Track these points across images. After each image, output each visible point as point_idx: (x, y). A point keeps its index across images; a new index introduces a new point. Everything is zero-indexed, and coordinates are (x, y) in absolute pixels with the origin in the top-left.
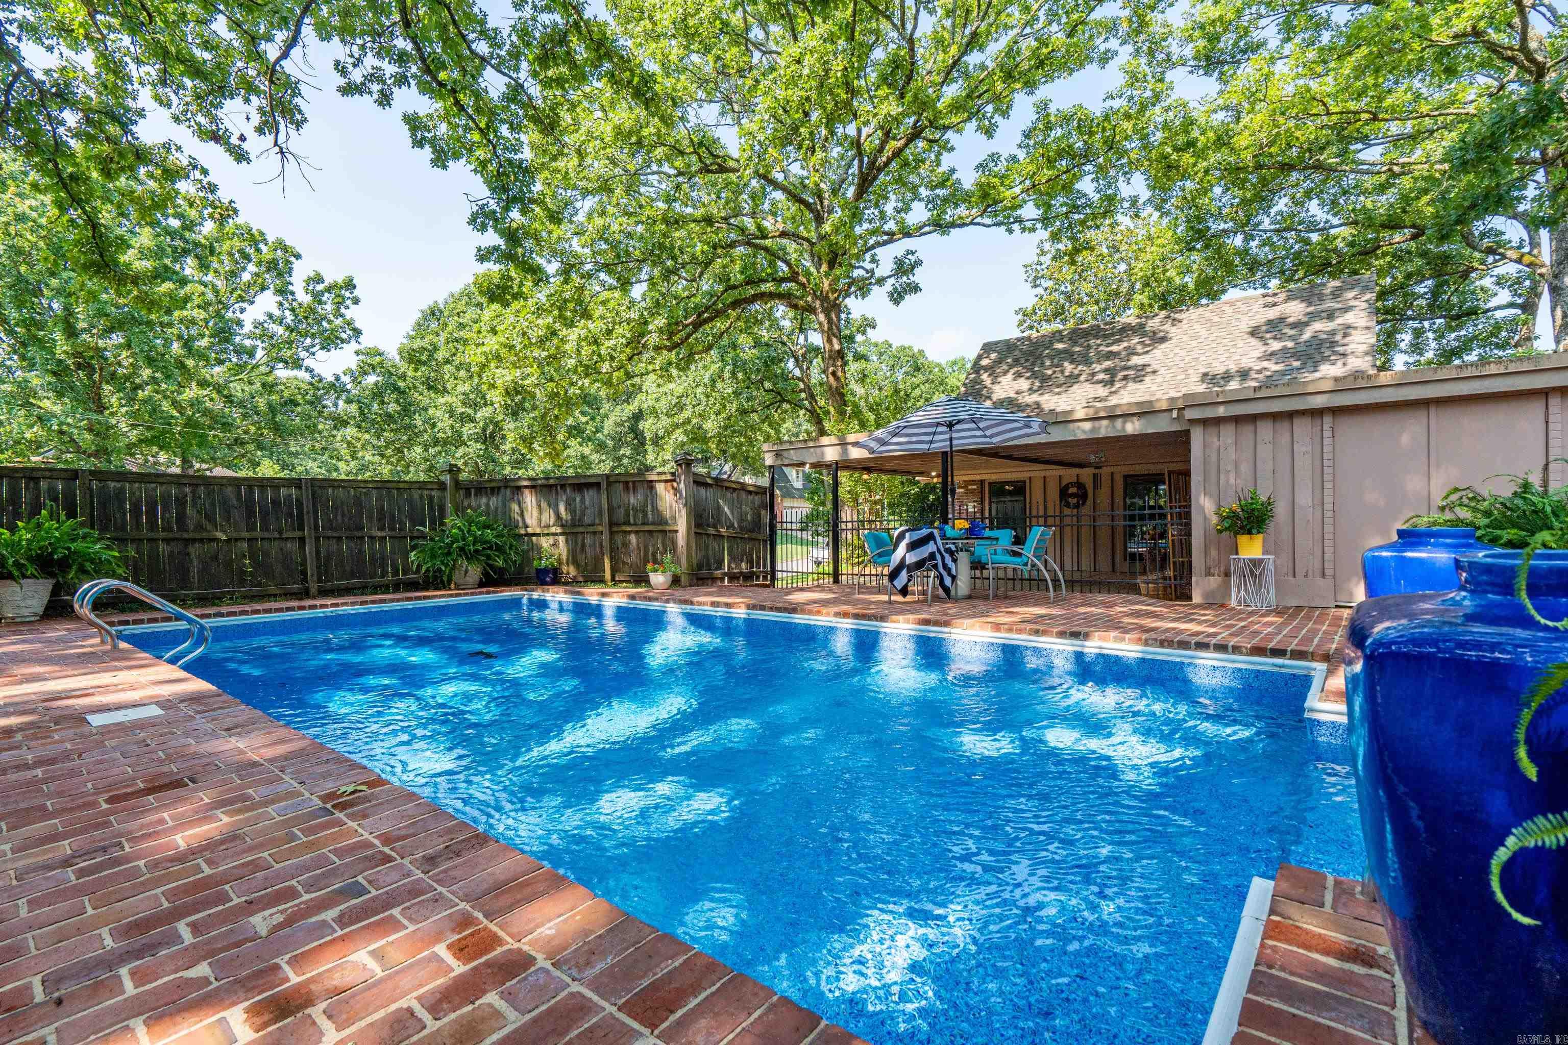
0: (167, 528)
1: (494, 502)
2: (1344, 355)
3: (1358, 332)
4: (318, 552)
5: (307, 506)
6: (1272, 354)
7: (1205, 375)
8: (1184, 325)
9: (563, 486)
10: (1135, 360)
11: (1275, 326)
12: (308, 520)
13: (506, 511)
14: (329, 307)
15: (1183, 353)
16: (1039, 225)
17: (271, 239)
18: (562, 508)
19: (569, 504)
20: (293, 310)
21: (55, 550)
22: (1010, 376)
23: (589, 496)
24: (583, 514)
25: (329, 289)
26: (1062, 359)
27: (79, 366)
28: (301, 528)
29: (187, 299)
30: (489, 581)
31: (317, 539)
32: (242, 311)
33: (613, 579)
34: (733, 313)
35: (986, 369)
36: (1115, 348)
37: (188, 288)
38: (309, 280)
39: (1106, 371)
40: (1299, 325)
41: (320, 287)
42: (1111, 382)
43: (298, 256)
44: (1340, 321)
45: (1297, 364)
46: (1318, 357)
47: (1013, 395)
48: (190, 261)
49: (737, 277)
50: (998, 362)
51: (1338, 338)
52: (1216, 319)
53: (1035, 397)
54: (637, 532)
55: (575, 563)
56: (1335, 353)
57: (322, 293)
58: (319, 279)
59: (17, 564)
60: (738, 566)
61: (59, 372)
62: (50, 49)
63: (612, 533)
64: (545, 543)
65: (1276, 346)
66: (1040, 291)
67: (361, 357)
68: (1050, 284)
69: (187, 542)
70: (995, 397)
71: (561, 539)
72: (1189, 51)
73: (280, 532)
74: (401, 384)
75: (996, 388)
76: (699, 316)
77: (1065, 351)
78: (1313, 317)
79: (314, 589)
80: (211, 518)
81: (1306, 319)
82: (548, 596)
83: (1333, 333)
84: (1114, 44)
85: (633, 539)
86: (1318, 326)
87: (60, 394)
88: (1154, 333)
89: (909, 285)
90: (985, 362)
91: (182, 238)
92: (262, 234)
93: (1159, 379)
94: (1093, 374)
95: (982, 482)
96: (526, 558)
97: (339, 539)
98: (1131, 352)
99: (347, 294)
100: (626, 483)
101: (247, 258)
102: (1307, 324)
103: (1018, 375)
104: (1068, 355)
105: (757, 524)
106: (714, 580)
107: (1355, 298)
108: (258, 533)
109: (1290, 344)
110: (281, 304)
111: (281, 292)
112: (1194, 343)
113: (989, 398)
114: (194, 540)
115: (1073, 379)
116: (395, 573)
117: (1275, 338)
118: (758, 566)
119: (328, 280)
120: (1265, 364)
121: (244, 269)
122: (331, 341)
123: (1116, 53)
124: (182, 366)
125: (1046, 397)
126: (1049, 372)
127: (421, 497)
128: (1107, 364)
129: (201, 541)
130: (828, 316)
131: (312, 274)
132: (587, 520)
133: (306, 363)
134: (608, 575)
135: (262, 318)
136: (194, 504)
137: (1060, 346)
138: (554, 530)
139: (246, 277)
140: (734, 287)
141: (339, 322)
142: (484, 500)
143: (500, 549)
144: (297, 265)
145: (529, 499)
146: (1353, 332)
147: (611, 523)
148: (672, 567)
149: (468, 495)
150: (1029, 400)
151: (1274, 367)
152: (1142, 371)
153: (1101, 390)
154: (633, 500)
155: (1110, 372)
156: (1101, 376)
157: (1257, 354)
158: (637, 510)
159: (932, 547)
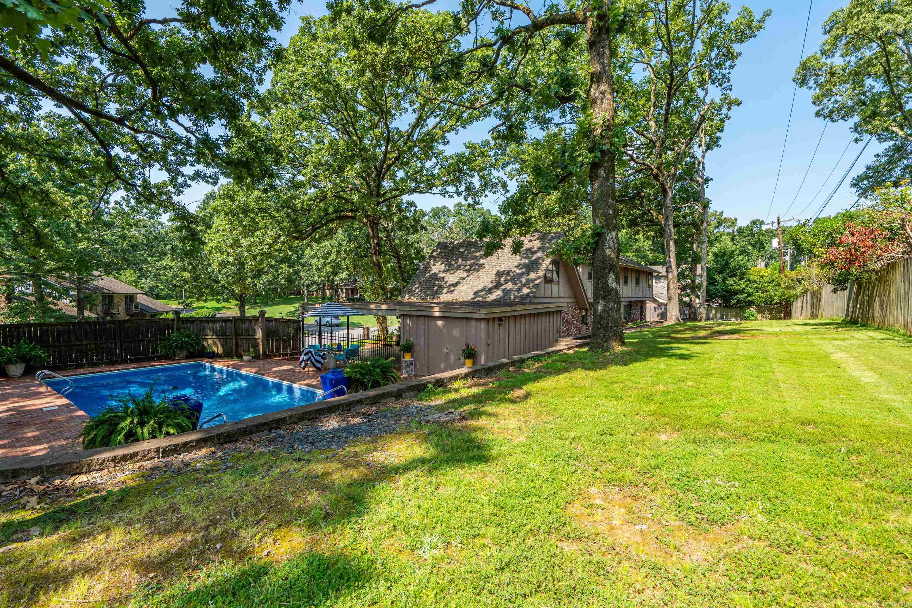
1: (192, 326)
2: (539, 269)
5: (117, 330)
6: (521, 265)
7: (498, 271)
9: (218, 320)
10: (482, 261)
11: (527, 251)
12: (118, 336)
15: (496, 260)
16: (455, 195)
19: (220, 327)
22: (440, 262)
23: (228, 324)
24: (226, 332)
26: (460, 257)
28: (115, 338)
30: (190, 356)
31: (121, 342)
33: (236, 357)
34: (336, 222)
35: (434, 257)
36: (478, 254)
40: (534, 252)
45: (525, 271)
46: (531, 269)
47: (437, 272)
50: (439, 255)
51: (541, 261)
53: (444, 275)
54: (246, 339)
55: (223, 349)
56: (537, 268)
60: (286, 351)
63: (236, 339)
64: (211, 342)
65: (523, 261)
69: (71, 346)
70: (432, 272)
71: (218, 341)
73: (107, 340)
75: (434, 267)
76: (313, 226)
77: (462, 253)
78: (540, 249)
79: (119, 362)
81: (537, 250)
83: (540, 259)
85: (244, 341)
86: (539, 254)
87: (14, 249)
90: (434, 254)
93: (484, 271)
94: (466, 266)
96: (204, 347)
97: (130, 342)
98: (482, 257)
100: (242, 320)
102: (536, 252)
103: (443, 263)
104: (462, 255)
105: (296, 334)
106: (275, 356)
108: (98, 342)
109: (527, 261)
112: (501, 256)
113: (429, 272)
114: (74, 345)
115: (459, 267)
116: (153, 353)
117: (525, 258)
120: (516, 269)
124: (75, 236)
125: (447, 275)
126: (453, 263)
127: (164, 324)
128: (473, 262)
129: (76, 345)
130: (372, 228)
132: (227, 334)
134: (234, 356)
137: (462, 250)
138: (214, 337)
140: (329, 214)
142: (189, 325)
143: (191, 345)
145: (206, 325)
147: (236, 335)
148: (252, 354)
149: (183, 323)
150: (441, 275)
151: (518, 271)
152: (481, 266)
153: (465, 274)
154: (244, 327)
155: (471, 266)
156: (468, 267)
157: (516, 264)
158: (245, 330)
159: (310, 355)
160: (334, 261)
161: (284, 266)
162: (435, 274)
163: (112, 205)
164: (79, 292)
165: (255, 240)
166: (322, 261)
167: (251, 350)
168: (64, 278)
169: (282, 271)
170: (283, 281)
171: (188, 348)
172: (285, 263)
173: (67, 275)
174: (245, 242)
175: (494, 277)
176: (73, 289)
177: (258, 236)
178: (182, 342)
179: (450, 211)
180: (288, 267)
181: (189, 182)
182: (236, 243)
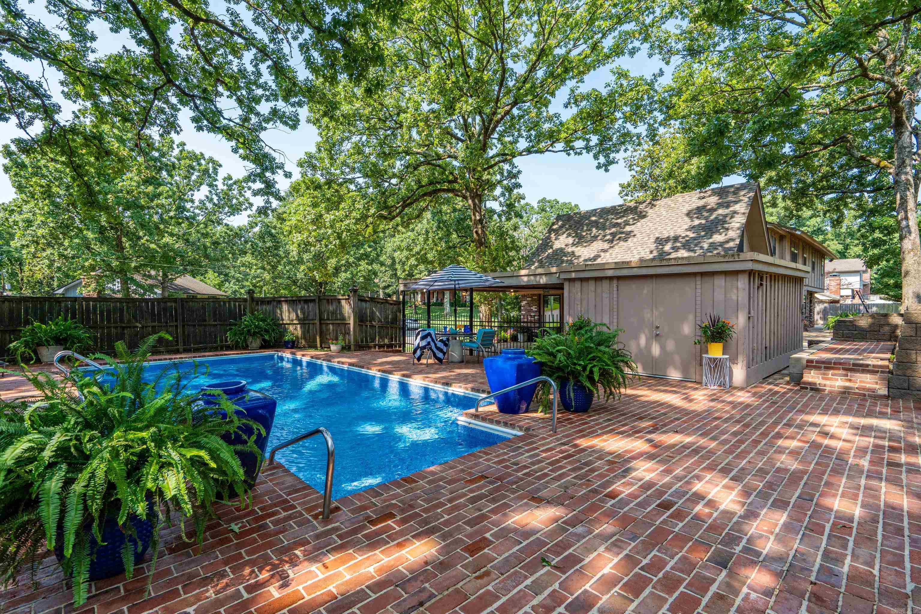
0: (115, 322)
1: (268, 308)
2: (727, 229)
3: (739, 216)
4: (184, 332)
5: (180, 311)
6: (694, 227)
7: (658, 238)
8: (656, 209)
9: (300, 301)
10: (628, 228)
11: (699, 210)
12: (180, 318)
13: (274, 313)
14: (235, 192)
15: (651, 225)
16: (584, 151)
17: (207, 157)
18: (299, 312)
19: (302, 309)
20: (216, 195)
21: (61, 335)
22: (565, 235)
23: (311, 305)
24: (308, 315)
25: (235, 183)
26: (593, 227)
27: (112, 228)
28: (176, 321)
29: (160, 194)
30: (265, 345)
31: (183, 326)
32: (192, 195)
33: (321, 346)
34: (428, 198)
35: (554, 230)
36: (619, 221)
37: (161, 188)
38: (224, 179)
39: (611, 234)
40: (712, 210)
41: (230, 182)
42: (611, 241)
43: (220, 166)
44: (731, 209)
45: (703, 233)
46: (714, 230)
47: (563, 246)
48: (164, 173)
49: (425, 181)
50: (561, 227)
51: (728, 219)
52: (673, 205)
53: (573, 249)
54: (333, 324)
55: (305, 338)
56: (723, 228)
57: (231, 185)
58: (230, 178)
59: (46, 340)
60: (383, 340)
61: (102, 231)
62: (75, 102)
63: (320, 324)
64: (291, 328)
65: (697, 222)
66: (633, 173)
67: (251, 219)
68: (639, 169)
69: (123, 328)
70: (555, 247)
71: (299, 326)
72: (680, 46)
73: (167, 323)
74: (273, 231)
75: (557, 242)
76: (404, 202)
77: (596, 222)
78: (720, 205)
79: (181, 350)
80: (135, 317)
81: (716, 207)
82: (284, 355)
83: (726, 216)
84: (637, 44)
85: (331, 327)
86: (721, 211)
87: (102, 243)
88: (641, 212)
89: (515, 184)
90: (555, 227)
91: (160, 162)
92: (202, 154)
93: (635, 240)
94: (605, 236)
95: (540, 295)
96: (282, 334)
97: (194, 326)
98: (627, 223)
99: (245, 185)
100: (328, 300)
101: (193, 168)
102: (715, 210)
103: (569, 235)
104: (596, 224)
105: (395, 320)
106: (370, 348)
107: (744, 196)
108: (156, 324)
109: (703, 222)
110: (210, 192)
111: (210, 185)
112: (658, 219)
113: (552, 248)
114: (127, 327)
115: (595, 238)
116: (221, 341)
117: (697, 218)
118: (396, 340)
119: (235, 178)
120: (688, 233)
121: (193, 174)
122: (235, 210)
123: (639, 49)
124: (157, 228)
125: (579, 248)
126: (584, 234)
127: (235, 305)
128: (614, 230)
129: (130, 327)
130: (473, 201)
131: (226, 176)
132: (310, 318)
133: (224, 222)
134: (319, 345)
135: (203, 198)
136: (127, 312)
137: (593, 218)
138: (295, 322)
139: (194, 178)
140: (423, 186)
141: (241, 199)
142: (264, 307)
143: (267, 331)
144: (220, 170)
145: (285, 307)
146: (736, 215)
147: (321, 319)
148: (341, 343)
149: (257, 304)
150: (570, 250)
151: (692, 235)
152: (629, 235)
153: (606, 246)
154: (331, 308)
155: (613, 235)
156: (608, 237)
157: (686, 227)
158: (333, 313)
159: (429, 339)
160: (418, 253)
161: (362, 263)
162: (561, 250)
163: (197, 203)
164: (163, 291)
165: (340, 214)
166: (405, 253)
167: (341, 337)
168: (150, 276)
169: (361, 268)
170: (361, 280)
171: (262, 335)
172: (364, 260)
173: (153, 273)
174: (328, 218)
175: (653, 247)
176: (156, 286)
177: (343, 209)
178: (256, 327)
179: (533, 208)
180: (367, 264)
181: (264, 125)
182: (318, 220)
